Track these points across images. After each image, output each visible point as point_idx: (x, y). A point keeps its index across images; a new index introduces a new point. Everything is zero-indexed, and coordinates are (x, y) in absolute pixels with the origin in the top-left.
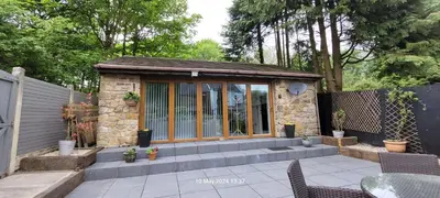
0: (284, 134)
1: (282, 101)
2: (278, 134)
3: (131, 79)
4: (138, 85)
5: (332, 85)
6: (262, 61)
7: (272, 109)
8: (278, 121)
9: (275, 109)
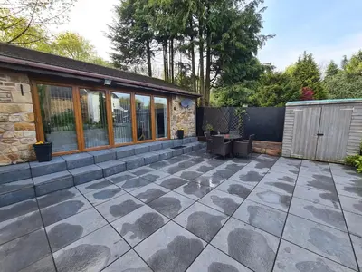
0: (176, 137)
1: (176, 112)
2: (172, 137)
3: (15, 79)
4: (27, 88)
5: (204, 102)
6: (150, 74)
7: (168, 118)
8: (173, 127)
9: (171, 118)
